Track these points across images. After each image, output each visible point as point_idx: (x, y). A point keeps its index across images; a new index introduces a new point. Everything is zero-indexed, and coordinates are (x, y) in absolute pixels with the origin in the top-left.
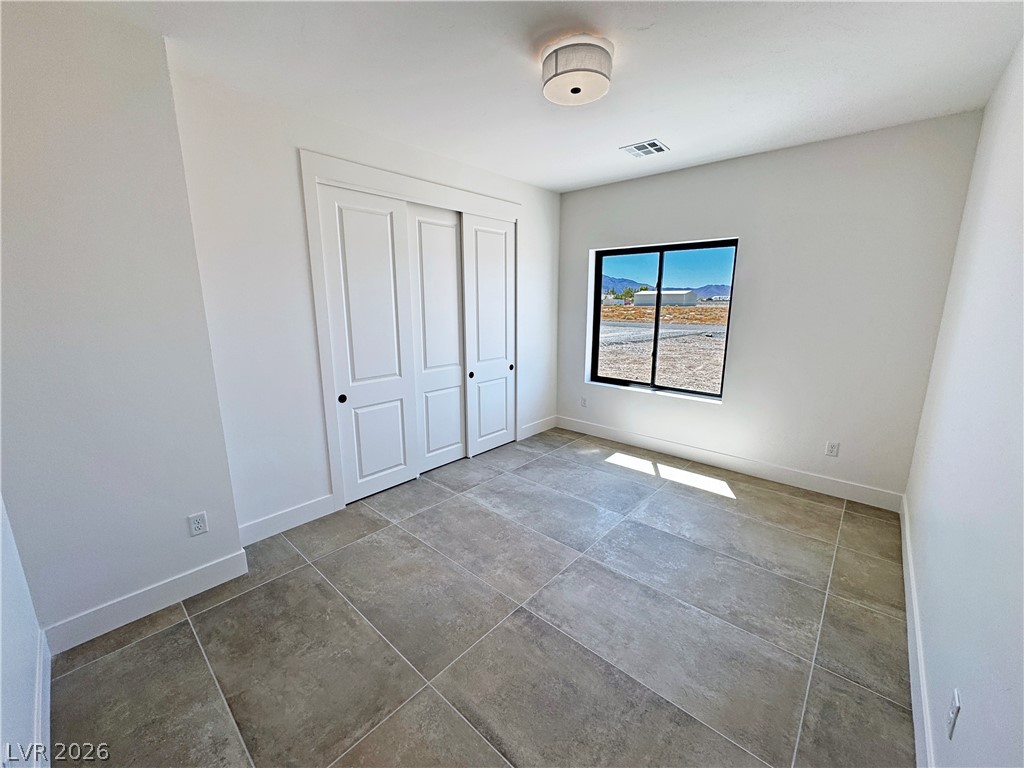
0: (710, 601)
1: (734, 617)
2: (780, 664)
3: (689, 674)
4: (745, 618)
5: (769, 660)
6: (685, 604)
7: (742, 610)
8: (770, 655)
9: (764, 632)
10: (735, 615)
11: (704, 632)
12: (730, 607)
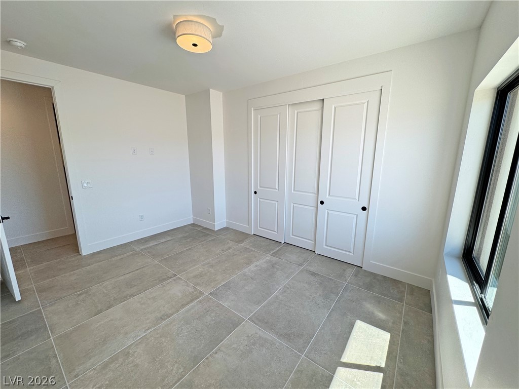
0: (144, 345)
1: (126, 354)
2: (84, 363)
3: (112, 320)
4: (121, 360)
5: (90, 359)
6: (149, 331)
7: (127, 362)
8: (92, 360)
9: (105, 366)
10: (126, 355)
11: (126, 333)
12: (133, 355)
